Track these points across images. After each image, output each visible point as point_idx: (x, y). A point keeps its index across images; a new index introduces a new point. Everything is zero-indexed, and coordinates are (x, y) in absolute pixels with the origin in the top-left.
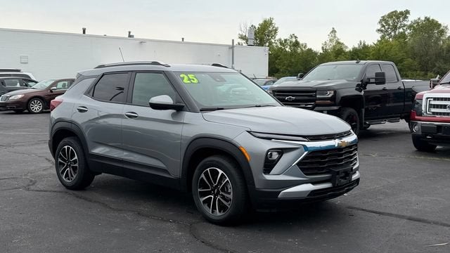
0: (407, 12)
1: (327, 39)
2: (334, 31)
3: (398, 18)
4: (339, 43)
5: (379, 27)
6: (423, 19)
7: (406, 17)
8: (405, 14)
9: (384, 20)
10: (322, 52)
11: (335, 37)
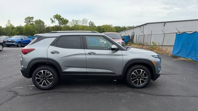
0: (33, 17)
1: (7, 23)
2: (9, 21)
3: (31, 19)
4: (11, 25)
5: (25, 21)
6: (38, 20)
7: (33, 19)
8: (32, 18)
9: (26, 19)
10: (6, 27)
11: (10, 23)
